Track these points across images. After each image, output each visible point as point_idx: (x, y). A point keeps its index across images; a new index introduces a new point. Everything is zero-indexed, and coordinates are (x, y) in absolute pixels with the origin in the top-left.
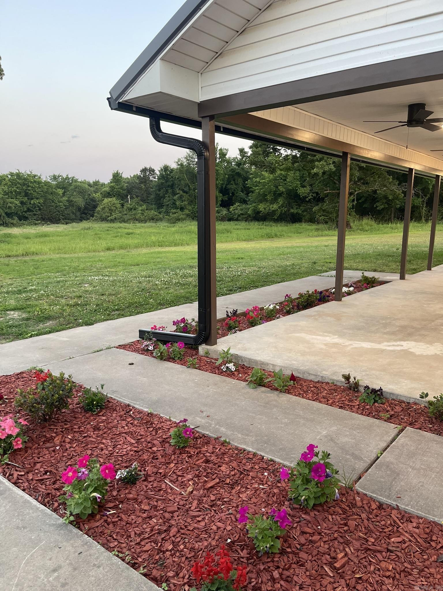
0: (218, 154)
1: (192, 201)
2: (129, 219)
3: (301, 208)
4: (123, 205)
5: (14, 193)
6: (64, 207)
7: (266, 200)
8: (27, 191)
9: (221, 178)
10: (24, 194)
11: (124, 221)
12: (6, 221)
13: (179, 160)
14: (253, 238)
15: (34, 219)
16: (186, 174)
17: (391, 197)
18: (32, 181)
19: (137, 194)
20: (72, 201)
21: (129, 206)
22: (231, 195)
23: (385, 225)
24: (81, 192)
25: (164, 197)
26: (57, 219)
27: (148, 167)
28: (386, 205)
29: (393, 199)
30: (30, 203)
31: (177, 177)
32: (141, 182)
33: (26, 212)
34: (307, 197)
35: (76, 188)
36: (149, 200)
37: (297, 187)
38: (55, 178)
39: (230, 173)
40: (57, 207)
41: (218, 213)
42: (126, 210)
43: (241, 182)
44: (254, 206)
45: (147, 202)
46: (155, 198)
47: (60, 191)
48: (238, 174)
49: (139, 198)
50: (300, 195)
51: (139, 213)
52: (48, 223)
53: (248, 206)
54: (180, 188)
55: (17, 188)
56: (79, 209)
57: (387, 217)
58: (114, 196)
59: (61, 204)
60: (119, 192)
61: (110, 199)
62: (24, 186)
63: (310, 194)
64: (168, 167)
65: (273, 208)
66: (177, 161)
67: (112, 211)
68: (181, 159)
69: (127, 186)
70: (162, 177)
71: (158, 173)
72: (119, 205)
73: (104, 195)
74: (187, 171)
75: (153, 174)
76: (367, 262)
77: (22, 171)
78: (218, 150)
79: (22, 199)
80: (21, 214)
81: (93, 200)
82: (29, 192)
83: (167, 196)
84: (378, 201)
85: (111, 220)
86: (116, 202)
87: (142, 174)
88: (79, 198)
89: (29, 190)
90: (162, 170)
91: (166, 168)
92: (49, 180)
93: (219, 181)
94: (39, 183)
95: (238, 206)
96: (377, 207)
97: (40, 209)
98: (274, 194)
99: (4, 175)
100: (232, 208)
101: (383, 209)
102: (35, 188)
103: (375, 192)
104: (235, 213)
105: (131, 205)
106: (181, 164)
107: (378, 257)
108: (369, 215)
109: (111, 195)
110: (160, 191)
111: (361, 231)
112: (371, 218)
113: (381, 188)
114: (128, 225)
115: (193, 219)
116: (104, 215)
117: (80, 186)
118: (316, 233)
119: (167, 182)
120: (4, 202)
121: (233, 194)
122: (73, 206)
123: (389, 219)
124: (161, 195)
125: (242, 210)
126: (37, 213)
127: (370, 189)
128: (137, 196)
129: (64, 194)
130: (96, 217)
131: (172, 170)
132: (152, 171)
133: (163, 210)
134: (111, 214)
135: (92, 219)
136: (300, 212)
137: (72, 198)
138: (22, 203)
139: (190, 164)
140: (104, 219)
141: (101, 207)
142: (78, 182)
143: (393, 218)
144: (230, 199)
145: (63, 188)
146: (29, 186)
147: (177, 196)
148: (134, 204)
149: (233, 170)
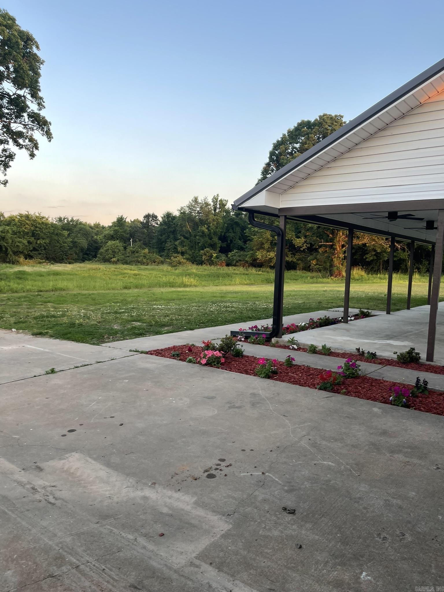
0: (218, 205)
1: (192, 247)
2: (131, 261)
3: (296, 256)
4: (125, 248)
5: (22, 233)
6: (68, 248)
7: (263, 248)
8: (35, 232)
9: (221, 226)
10: (31, 234)
11: (126, 263)
12: (12, 259)
13: (182, 208)
14: (253, 282)
15: (39, 258)
16: (188, 222)
17: (379, 251)
18: (40, 222)
19: (140, 238)
20: (76, 242)
21: (132, 249)
22: (229, 242)
23: (374, 276)
24: (85, 234)
25: (166, 242)
26: (61, 259)
27: (151, 213)
28: (375, 257)
29: (381, 252)
30: (36, 243)
31: (179, 224)
32: (144, 227)
33: (31, 251)
34: (302, 247)
35: (81, 230)
36: (150, 244)
37: (292, 237)
38: (60, 219)
39: (229, 222)
40: (61, 247)
41: (217, 259)
42: (129, 253)
43: (238, 231)
44: (252, 254)
45: (149, 246)
46: (157, 242)
47: (66, 233)
48: (237, 224)
49: (142, 242)
50: (295, 245)
51: (141, 256)
52: (52, 262)
53: (246, 253)
54: (181, 234)
55: (26, 228)
56: (82, 250)
57: (376, 268)
58: (117, 239)
59: (65, 244)
60: (123, 235)
61: (113, 242)
62: (32, 227)
63: (305, 245)
64: (170, 214)
65: (269, 255)
66: (179, 209)
67: (115, 253)
68: (184, 208)
69: (130, 230)
70: (164, 223)
71: (161, 219)
72: (122, 248)
73: (108, 238)
74: (188, 218)
75: (156, 220)
76: (361, 303)
77: (32, 213)
78: (218, 201)
79: (29, 238)
80: (26, 253)
81: (96, 242)
82: (37, 233)
83: (169, 241)
84: (367, 253)
85: (114, 261)
86: (119, 244)
87: (145, 219)
88: (83, 239)
89: (36, 231)
90: (165, 216)
91: (168, 215)
92: (54, 222)
93: (219, 229)
94: (46, 224)
95: (236, 252)
96: (366, 258)
97: (45, 249)
98: (271, 243)
99: (14, 216)
100: (230, 254)
101: (372, 261)
102: (42, 229)
103: (364, 245)
104: (233, 258)
105: (133, 248)
106: (184, 212)
107: (370, 300)
108: (359, 266)
109: (114, 238)
110: (161, 236)
111: (353, 280)
112: (362, 269)
113: (370, 242)
114: (131, 266)
115: (193, 263)
116: (107, 257)
117: (85, 229)
118: (311, 280)
119: (168, 228)
120: (13, 241)
121: (231, 241)
122: (77, 247)
123: (378, 270)
124: (163, 239)
125: (240, 256)
126: (42, 252)
127: (360, 243)
128: (140, 240)
129: (69, 235)
130: (99, 258)
131: (174, 218)
132: (155, 217)
133: (165, 253)
134: (114, 255)
135: (94, 260)
136: (295, 260)
137: (76, 240)
138: (29, 242)
139: (191, 213)
140: (106, 260)
141: (105, 249)
142: (82, 224)
143: (381, 269)
144: (228, 246)
145: (68, 230)
146: (36, 227)
147: (178, 241)
148: (137, 247)
149: (232, 220)
